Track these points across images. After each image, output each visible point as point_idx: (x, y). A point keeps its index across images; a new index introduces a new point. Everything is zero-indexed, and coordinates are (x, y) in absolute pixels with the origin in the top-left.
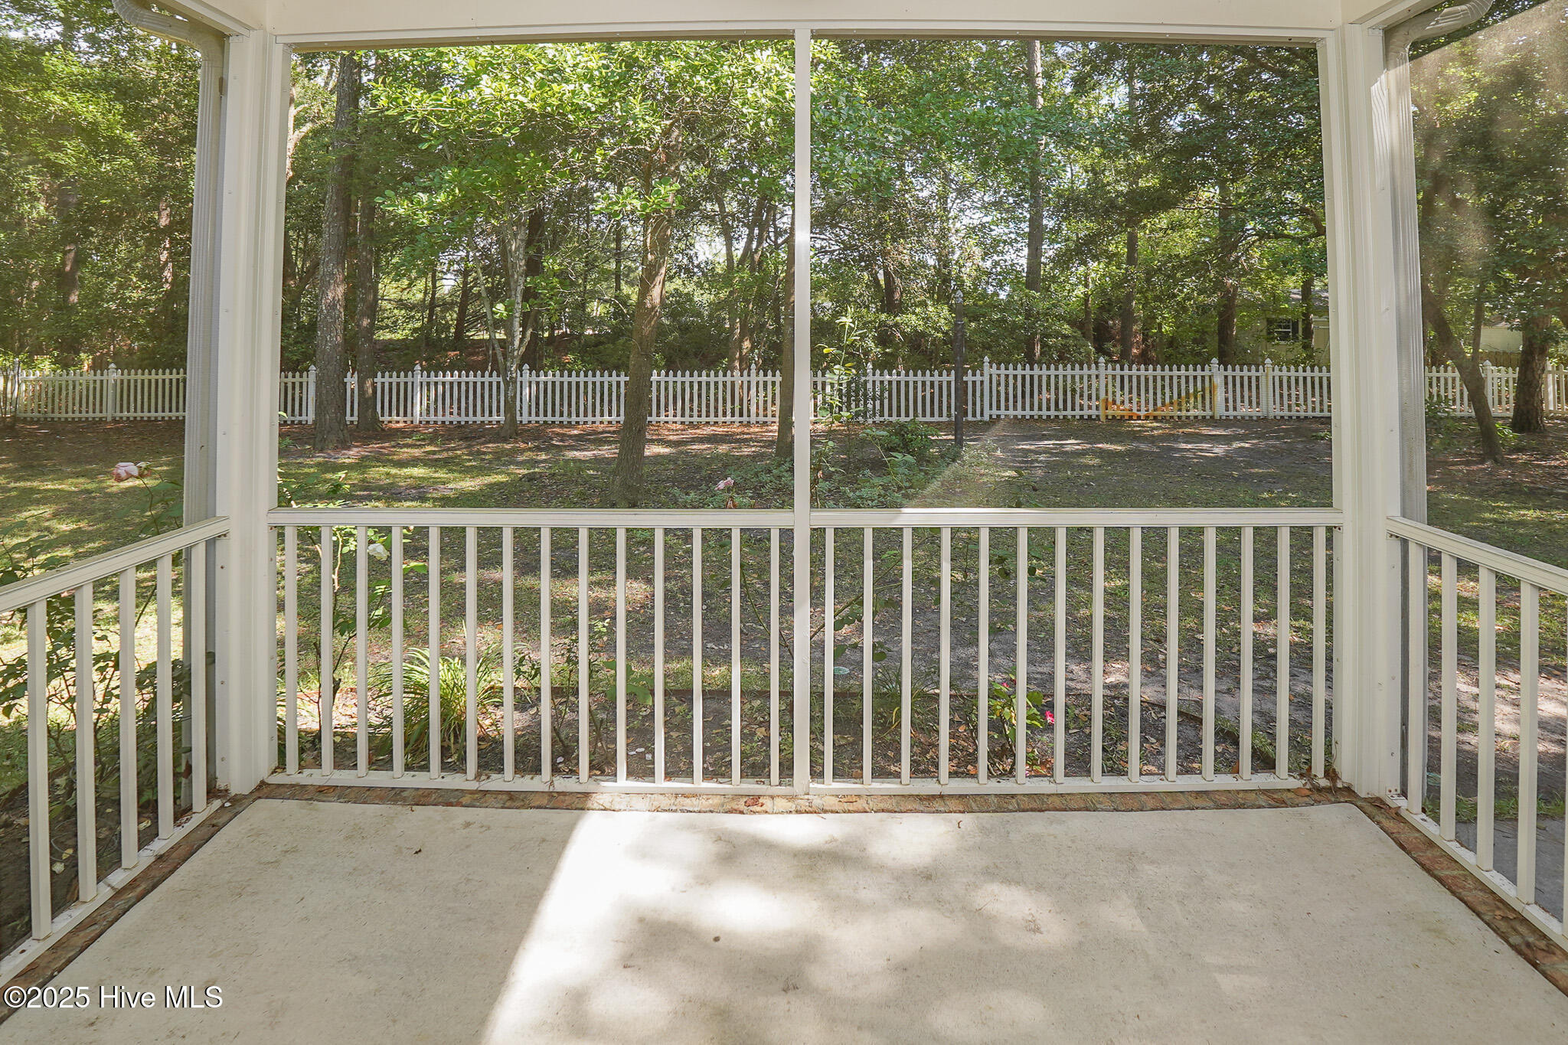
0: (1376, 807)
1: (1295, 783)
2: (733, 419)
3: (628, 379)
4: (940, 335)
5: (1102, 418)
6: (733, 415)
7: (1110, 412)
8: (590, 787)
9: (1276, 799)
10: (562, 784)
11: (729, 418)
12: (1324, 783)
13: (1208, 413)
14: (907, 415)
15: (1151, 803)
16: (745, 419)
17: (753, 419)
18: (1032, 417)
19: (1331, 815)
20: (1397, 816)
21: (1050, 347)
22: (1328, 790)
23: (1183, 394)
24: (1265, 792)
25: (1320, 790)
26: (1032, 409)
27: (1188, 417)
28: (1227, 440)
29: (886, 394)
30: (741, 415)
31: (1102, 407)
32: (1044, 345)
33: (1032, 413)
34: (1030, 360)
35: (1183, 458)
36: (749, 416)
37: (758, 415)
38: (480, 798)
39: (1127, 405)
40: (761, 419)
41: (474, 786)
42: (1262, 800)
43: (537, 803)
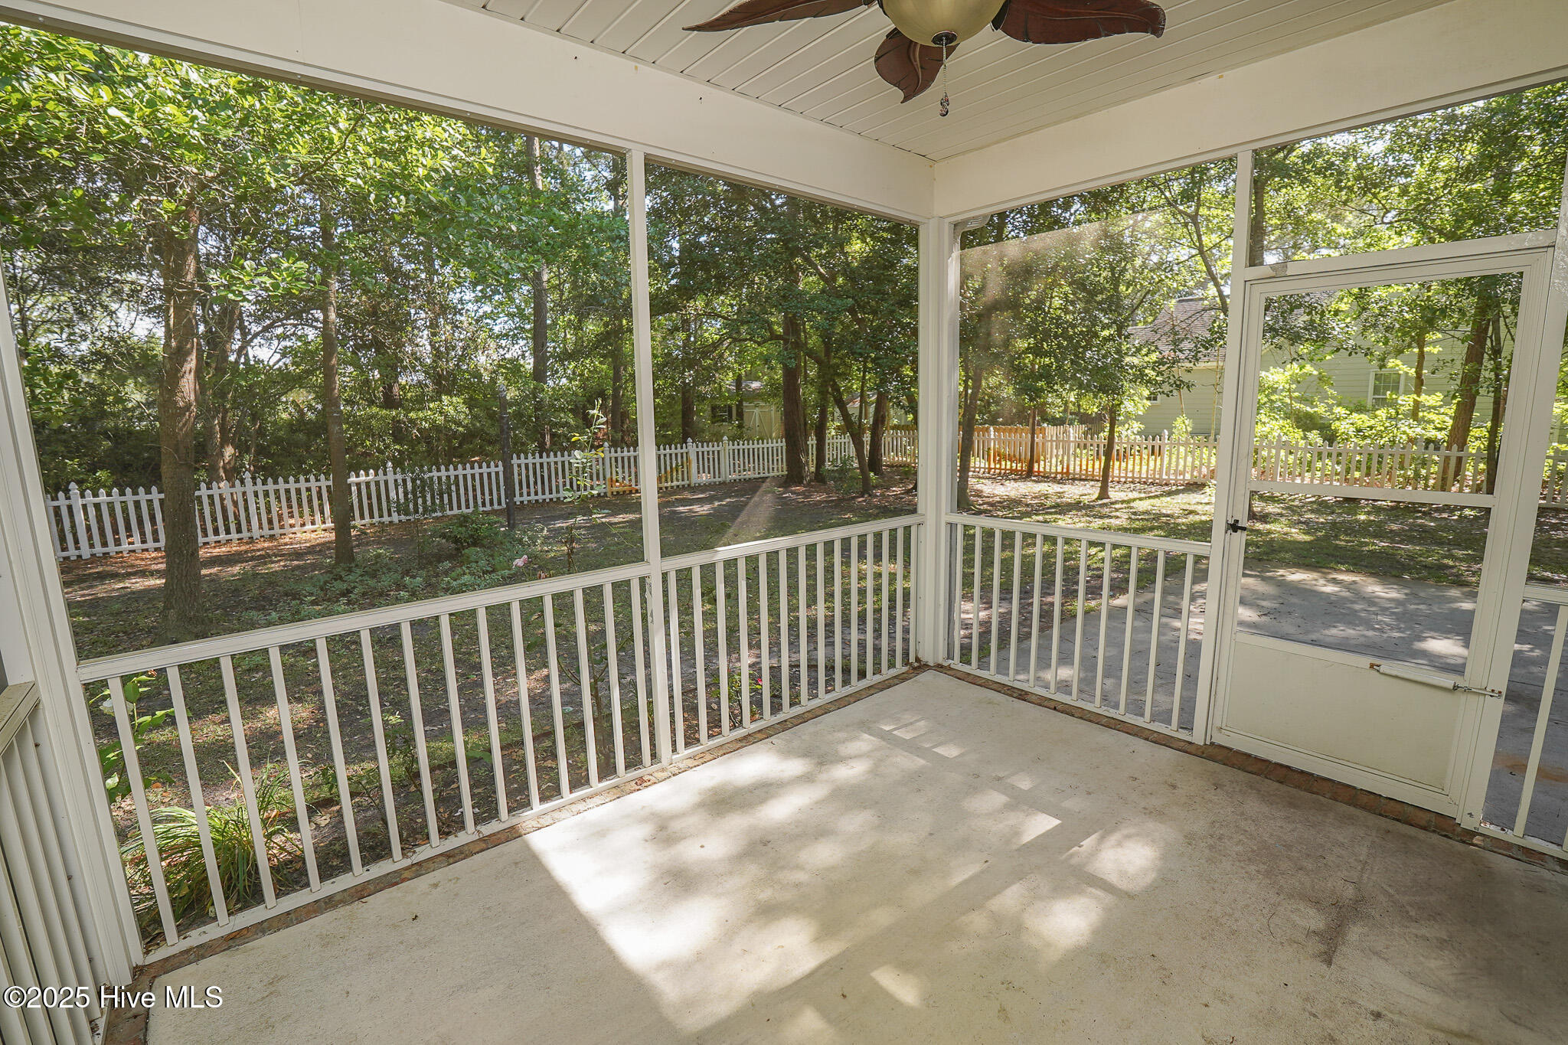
0: (940, 667)
1: (905, 669)
2: (229, 537)
3: (162, 496)
4: (461, 429)
5: (609, 494)
6: (228, 532)
7: (614, 489)
8: (514, 821)
9: (901, 679)
10: (491, 828)
11: (223, 536)
12: (916, 665)
13: (686, 482)
14: (468, 507)
15: (852, 700)
16: (245, 534)
17: (256, 532)
18: (551, 499)
19: (926, 677)
20: (949, 668)
21: (559, 436)
22: (919, 667)
23: (668, 468)
24: (895, 677)
25: (915, 669)
26: (551, 493)
27: (672, 487)
28: (709, 500)
29: (453, 488)
30: (239, 531)
31: (609, 487)
32: (553, 435)
33: (551, 496)
34: (542, 449)
35: (686, 517)
36: (249, 530)
37: (261, 528)
38: (419, 869)
39: (626, 482)
40: (266, 532)
41: (407, 862)
42: (896, 681)
43: (478, 849)
